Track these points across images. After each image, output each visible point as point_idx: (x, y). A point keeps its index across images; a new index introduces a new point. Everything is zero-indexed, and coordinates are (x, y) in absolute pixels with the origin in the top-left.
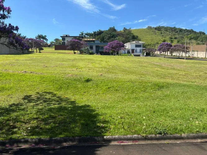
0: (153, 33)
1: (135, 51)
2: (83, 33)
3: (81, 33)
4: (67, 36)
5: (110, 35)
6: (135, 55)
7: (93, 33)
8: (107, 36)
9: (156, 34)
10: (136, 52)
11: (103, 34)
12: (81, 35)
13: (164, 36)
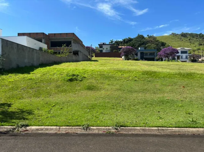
0: (178, 39)
1: (180, 57)
2: (113, 41)
3: (111, 41)
4: (104, 44)
5: (140, 42)
6: (182, 61)
7: (122, 40)
8: (137, 43)
9: (182, 40)
10: (182, 58)
11: (133, 41)
12: (111, 43)
13: (192, 43)
